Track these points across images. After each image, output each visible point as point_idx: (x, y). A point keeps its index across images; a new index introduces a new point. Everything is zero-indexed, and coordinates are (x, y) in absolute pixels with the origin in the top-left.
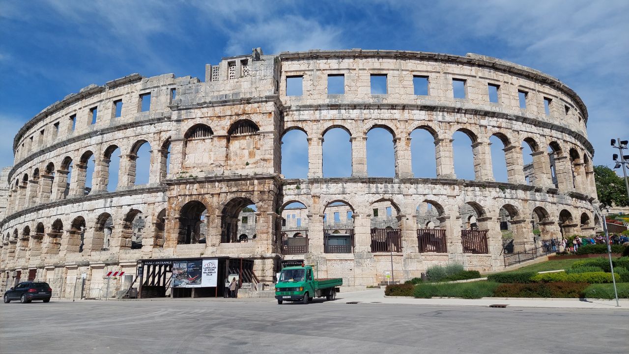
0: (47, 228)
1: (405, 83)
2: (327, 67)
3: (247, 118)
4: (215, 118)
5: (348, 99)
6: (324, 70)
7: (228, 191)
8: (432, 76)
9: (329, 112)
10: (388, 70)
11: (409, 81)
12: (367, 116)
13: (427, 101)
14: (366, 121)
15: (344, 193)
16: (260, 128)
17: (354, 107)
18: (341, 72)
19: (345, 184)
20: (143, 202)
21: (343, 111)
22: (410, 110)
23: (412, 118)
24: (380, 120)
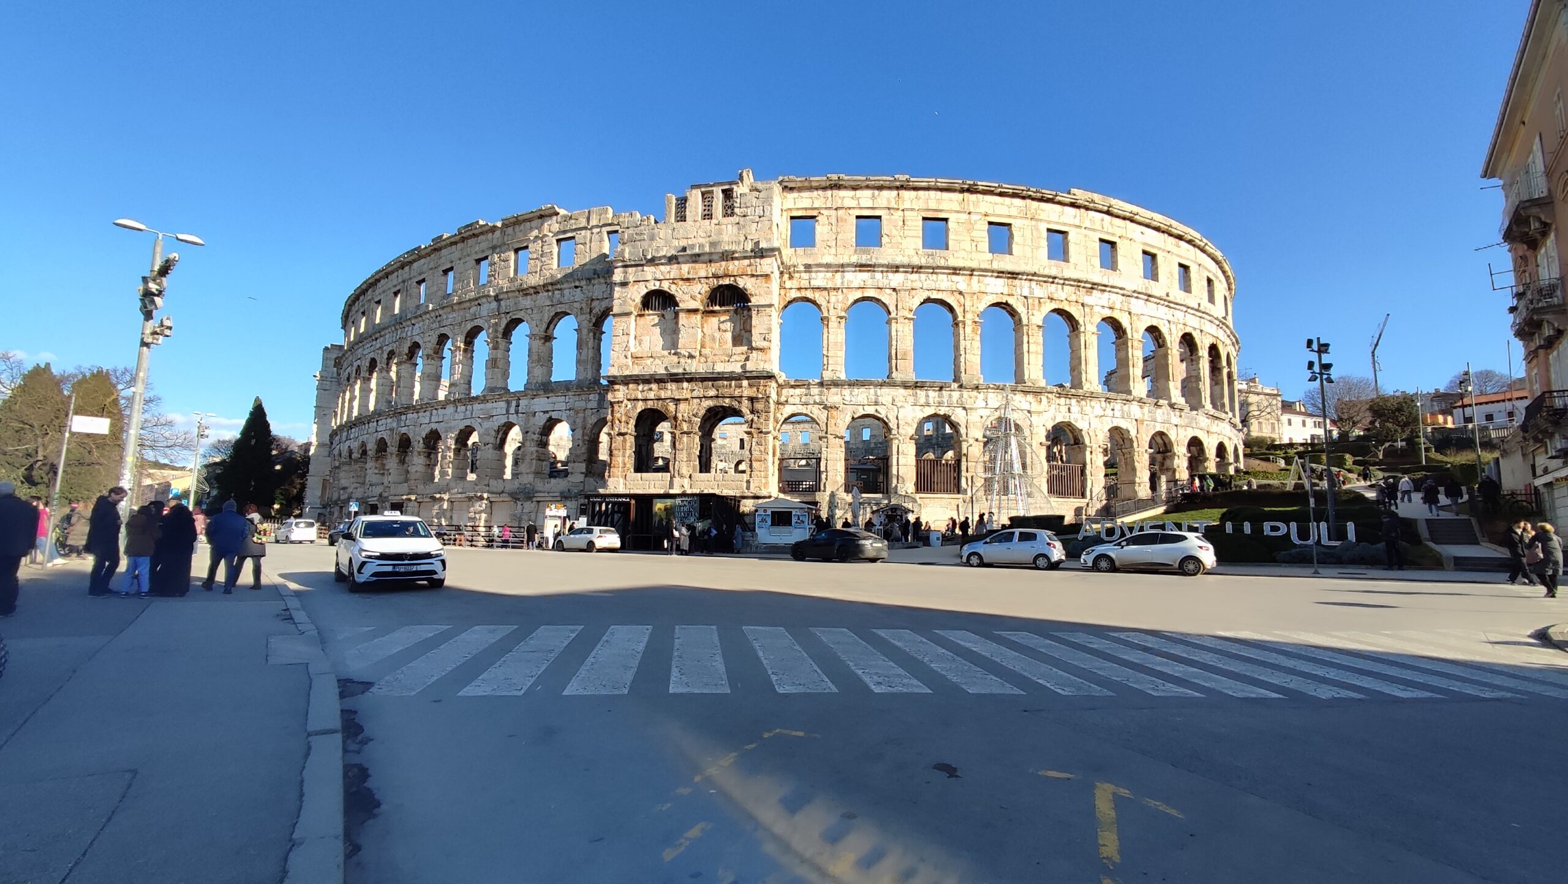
0: (416, 443)
1: (975, 233)
2: (854, 204)
3: (731, 282)
4: (681, 283)
5: (885, 255)
6: (850, 208)
7: (702, 396)
8: (1016, 224)
9: (856, 275)
10: (951, 211)
11: (982, 232)
12: (915, 285)
13: (1006, 263)
14: (914, 292)
15: (876, 403)
16: (753, 299)
17: (896, 268)
18: (877, 213)
19: (878, 390)
20: (568, 408)
21: (878, 275)
22: (981, 278)
23: (983, 290)
24: (934, 292)
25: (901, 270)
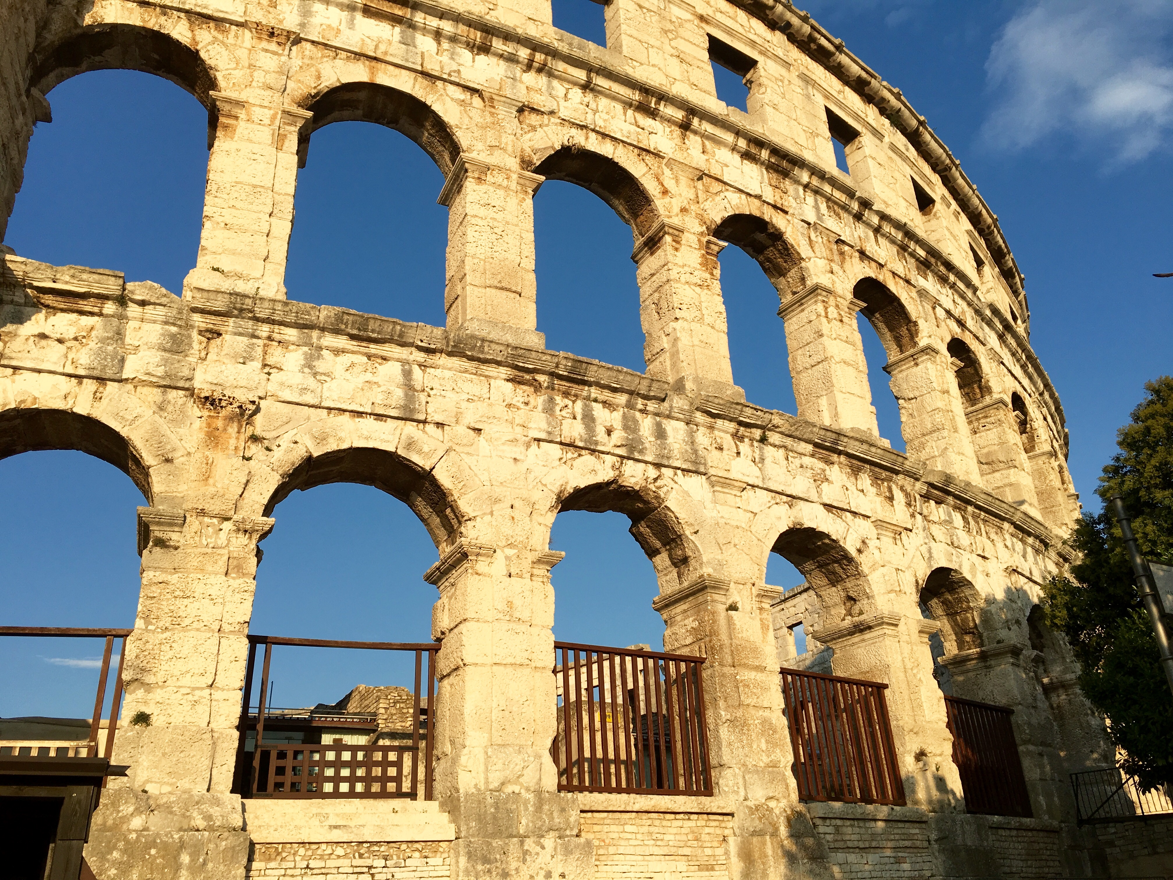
1: (682, 45)
8: (764, 67)
14: (533, 119)
15: (407, 414)
22: (707, 143)
23: (715, 171)
24: (593, 136)
25: (497, 44)
